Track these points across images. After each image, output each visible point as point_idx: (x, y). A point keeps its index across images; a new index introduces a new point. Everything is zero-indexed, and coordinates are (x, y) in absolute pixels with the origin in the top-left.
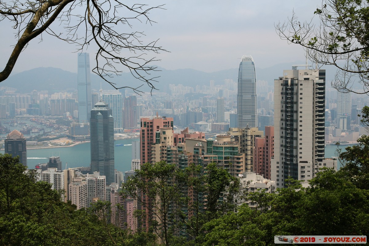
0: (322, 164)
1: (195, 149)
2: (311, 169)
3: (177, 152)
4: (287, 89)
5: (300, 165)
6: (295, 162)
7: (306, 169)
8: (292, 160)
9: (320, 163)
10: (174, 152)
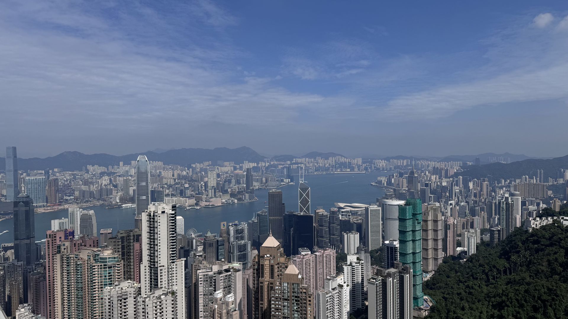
0: (175, 265)
1: (88, 256)
2: (166, 270)
3: (75, 258)
4: (150, 219)
5: (159, 268)
6: (156, 266)
7: (163, 271)
8: (154, 265)
9: (173, 264)
10: (72, 258)
